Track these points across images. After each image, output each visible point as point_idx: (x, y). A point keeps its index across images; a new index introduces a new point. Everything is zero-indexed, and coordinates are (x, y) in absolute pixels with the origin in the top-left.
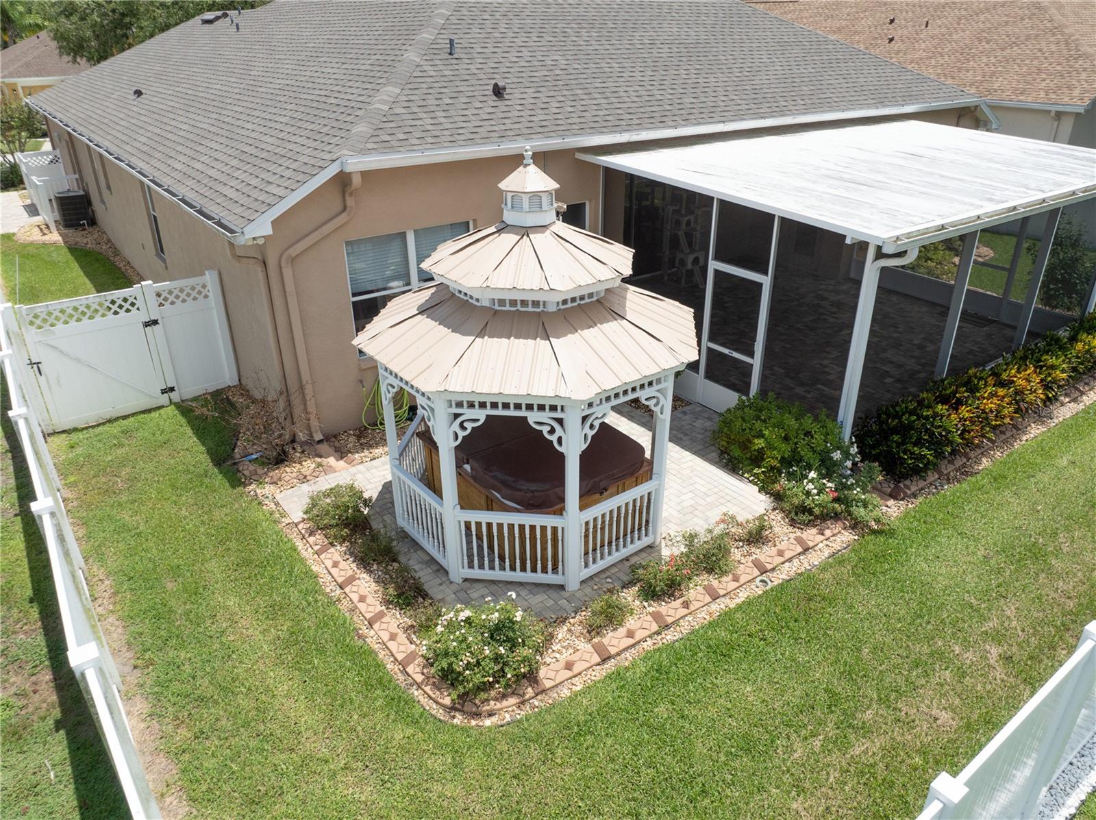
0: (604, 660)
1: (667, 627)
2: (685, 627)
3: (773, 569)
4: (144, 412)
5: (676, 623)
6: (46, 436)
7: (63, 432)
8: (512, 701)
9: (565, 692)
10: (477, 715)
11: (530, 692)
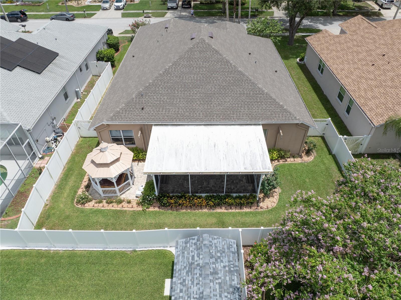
0: (93, 207)
1: (103, 207)
2: (106, 208)
3: (124, 208)
4: (95, 137)
5: (105, 207)
6: (81, 137)
7: (83, 137)
8: (81, 205)
9: (86, 208)
10: (77, 205)
11: (83, 205)
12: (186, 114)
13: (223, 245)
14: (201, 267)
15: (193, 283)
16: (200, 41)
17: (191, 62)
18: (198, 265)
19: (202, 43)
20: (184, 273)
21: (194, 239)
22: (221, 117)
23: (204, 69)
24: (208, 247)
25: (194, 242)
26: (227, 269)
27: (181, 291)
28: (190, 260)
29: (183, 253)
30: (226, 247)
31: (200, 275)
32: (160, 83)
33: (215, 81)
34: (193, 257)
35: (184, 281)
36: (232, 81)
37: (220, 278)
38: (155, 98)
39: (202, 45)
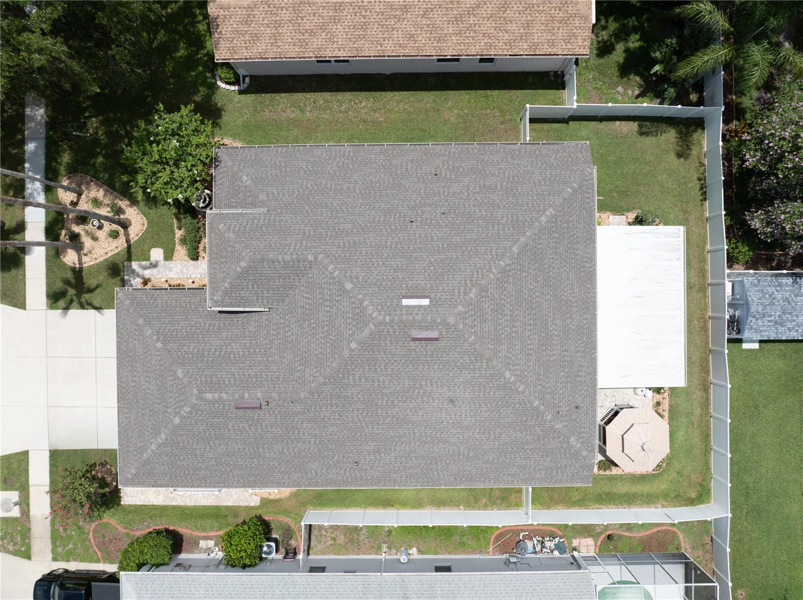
12: (585, 339)
13: (755, 291)
14: (783, 313)
15: (794, 321)
16: (462, 321)
17: (503, 336)
18: (780, 316)
19: (465, 318)
20: (781, 329)
21: (751, 321)
22: (589, 286)
23: (516, 312)
24: (765, 307)
25: (754, 321)
26: (778, 288)
27: (797, 331)
28: (773, 323)
29: (761, 331)
30: (756, 289)
31: (790, 314)
32: (539, 387)
33: (537, 294)
34: (769, 321)
35: (789, 329)
36: (536, 265)
37: (790, 296)
38: (561, 392)
39: (470, 318)
